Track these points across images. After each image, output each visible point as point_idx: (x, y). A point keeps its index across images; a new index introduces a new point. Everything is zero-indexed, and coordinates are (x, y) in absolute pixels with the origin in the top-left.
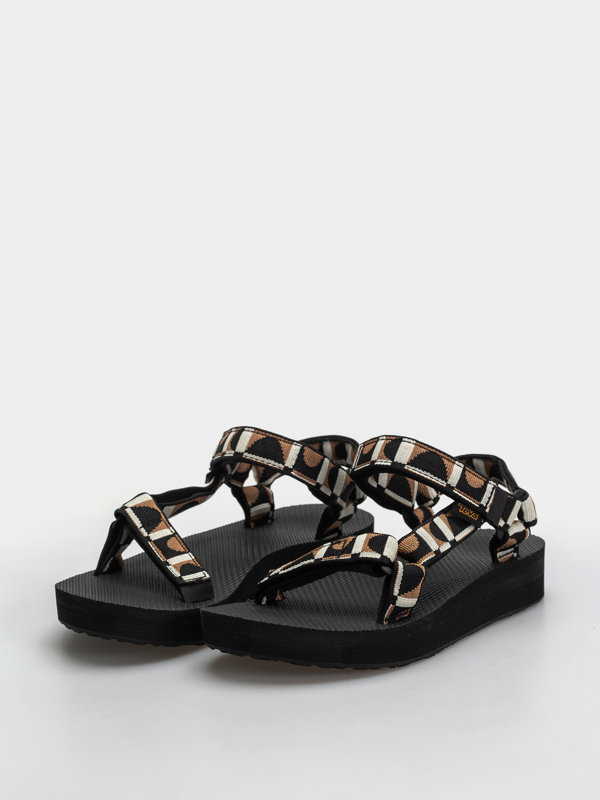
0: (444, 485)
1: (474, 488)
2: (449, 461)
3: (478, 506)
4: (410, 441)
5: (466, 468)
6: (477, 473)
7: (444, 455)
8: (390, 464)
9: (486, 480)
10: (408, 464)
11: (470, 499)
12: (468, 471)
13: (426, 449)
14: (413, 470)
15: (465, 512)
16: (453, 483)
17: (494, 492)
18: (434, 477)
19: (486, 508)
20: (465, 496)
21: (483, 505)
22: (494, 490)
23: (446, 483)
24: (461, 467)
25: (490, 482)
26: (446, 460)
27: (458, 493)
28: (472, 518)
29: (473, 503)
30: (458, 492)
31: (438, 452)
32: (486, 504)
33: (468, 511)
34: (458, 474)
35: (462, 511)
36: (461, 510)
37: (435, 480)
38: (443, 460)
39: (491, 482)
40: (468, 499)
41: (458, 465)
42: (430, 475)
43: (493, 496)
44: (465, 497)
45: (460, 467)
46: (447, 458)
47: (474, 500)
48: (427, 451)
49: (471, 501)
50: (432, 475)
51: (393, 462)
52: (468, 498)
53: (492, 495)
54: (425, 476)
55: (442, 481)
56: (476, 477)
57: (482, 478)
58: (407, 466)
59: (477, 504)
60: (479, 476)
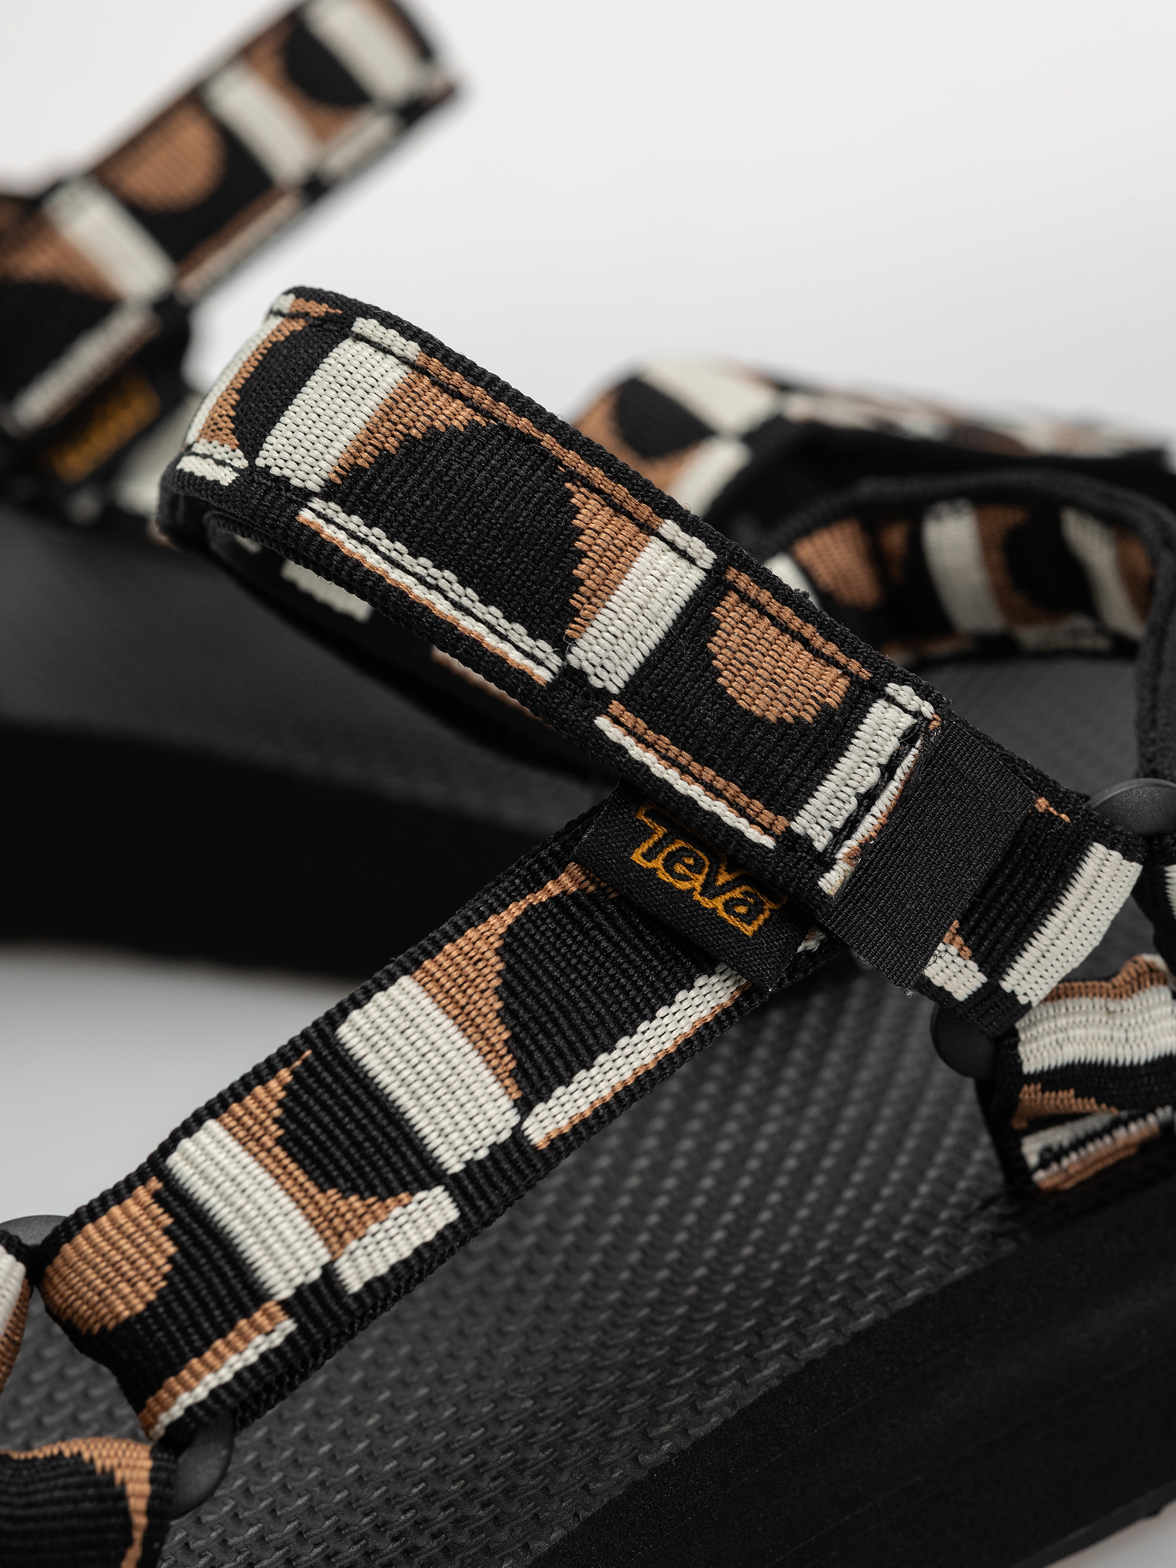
0: (543, 675)
1: (762, 720)
2: (619, 509)
3: (768, 842)
4: (386, 342)
5: (731, 574)
6: (806, 619)
7: (583, 468)
8: (226, 477)
9: (866, 674)
10: (329, 492)
11: (709, 788)
12: (744, 597)
13: (477, 409)
14: (352, 535)
15: (679, 869)
16: (609, 665)
17: (909, 760)
18: (479, 609)
19: (826, 861)
20: (673, 763)
21: (808, 840)
22: (914, 751)
23: (555, 661)
24: (692, 561)
25: (892, 688)
26: (594, 503)
27: (628, 742)
28: (725, 915)
29: (730, 818)
30: (630, 732)
31: (548, 441)
32: (829, 835)
33: (697, 868)
34: (656, 606)
35: (658, 863)
36: (649, 855)
37: (480, 630)
38: (571, 495)
39: (905, 694)
40: (695, 791)
41: (673, 546)
42: (457, 587)
43: (894, 787)
44: (672, 776)
45: (684, 563)
46: (608, 486)
47: (743, 800)
48: (478, 418)
49: (720, 808)
50: (469, 591)
51: (252, 465)
52: (697, 780)
53: (891, 778)
54: (419, 592)
55: (531, 642)
56: (798, 646)
57: (842, 658)
58: (317, 504)
59: (766, 831)
60: (818, 641)
